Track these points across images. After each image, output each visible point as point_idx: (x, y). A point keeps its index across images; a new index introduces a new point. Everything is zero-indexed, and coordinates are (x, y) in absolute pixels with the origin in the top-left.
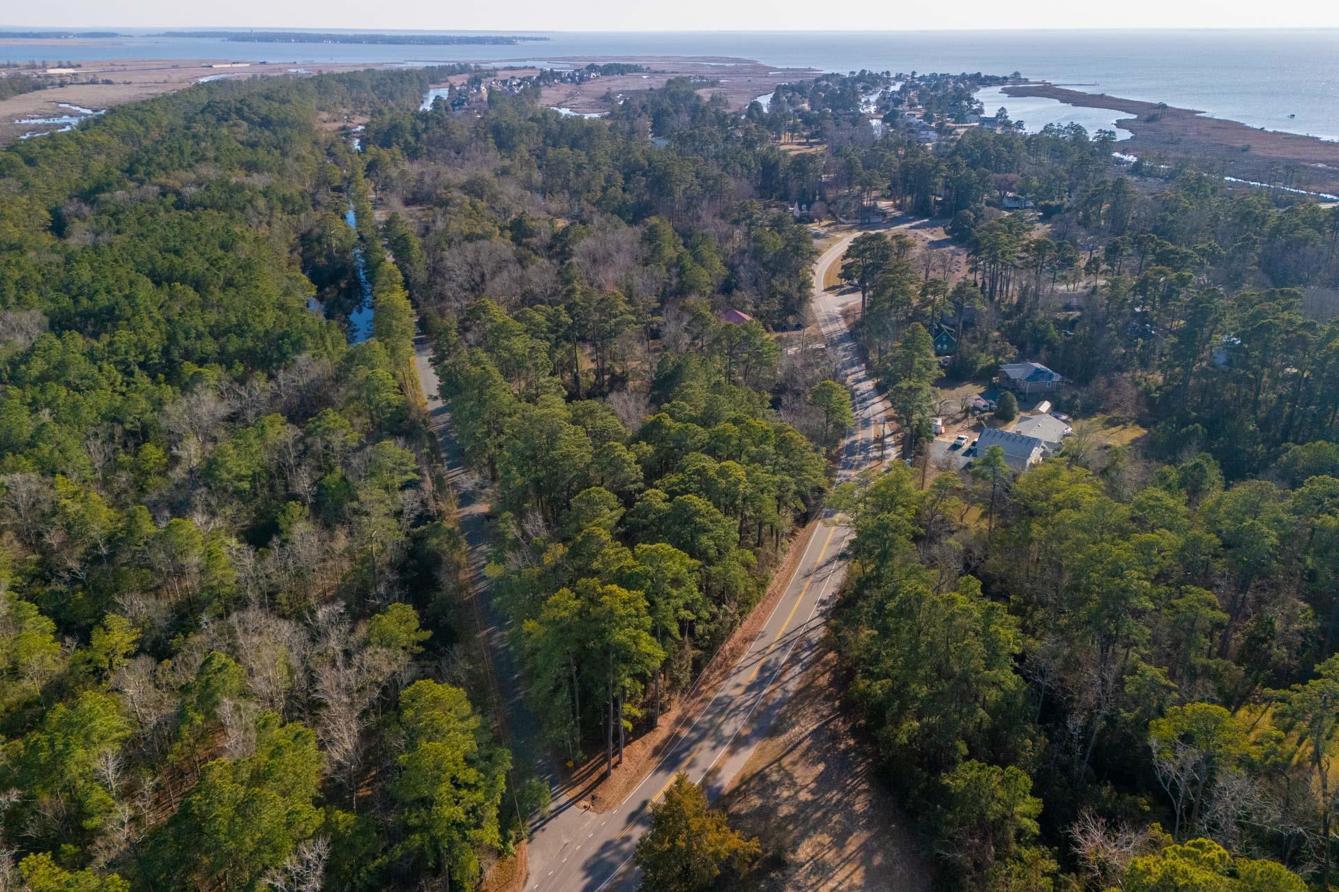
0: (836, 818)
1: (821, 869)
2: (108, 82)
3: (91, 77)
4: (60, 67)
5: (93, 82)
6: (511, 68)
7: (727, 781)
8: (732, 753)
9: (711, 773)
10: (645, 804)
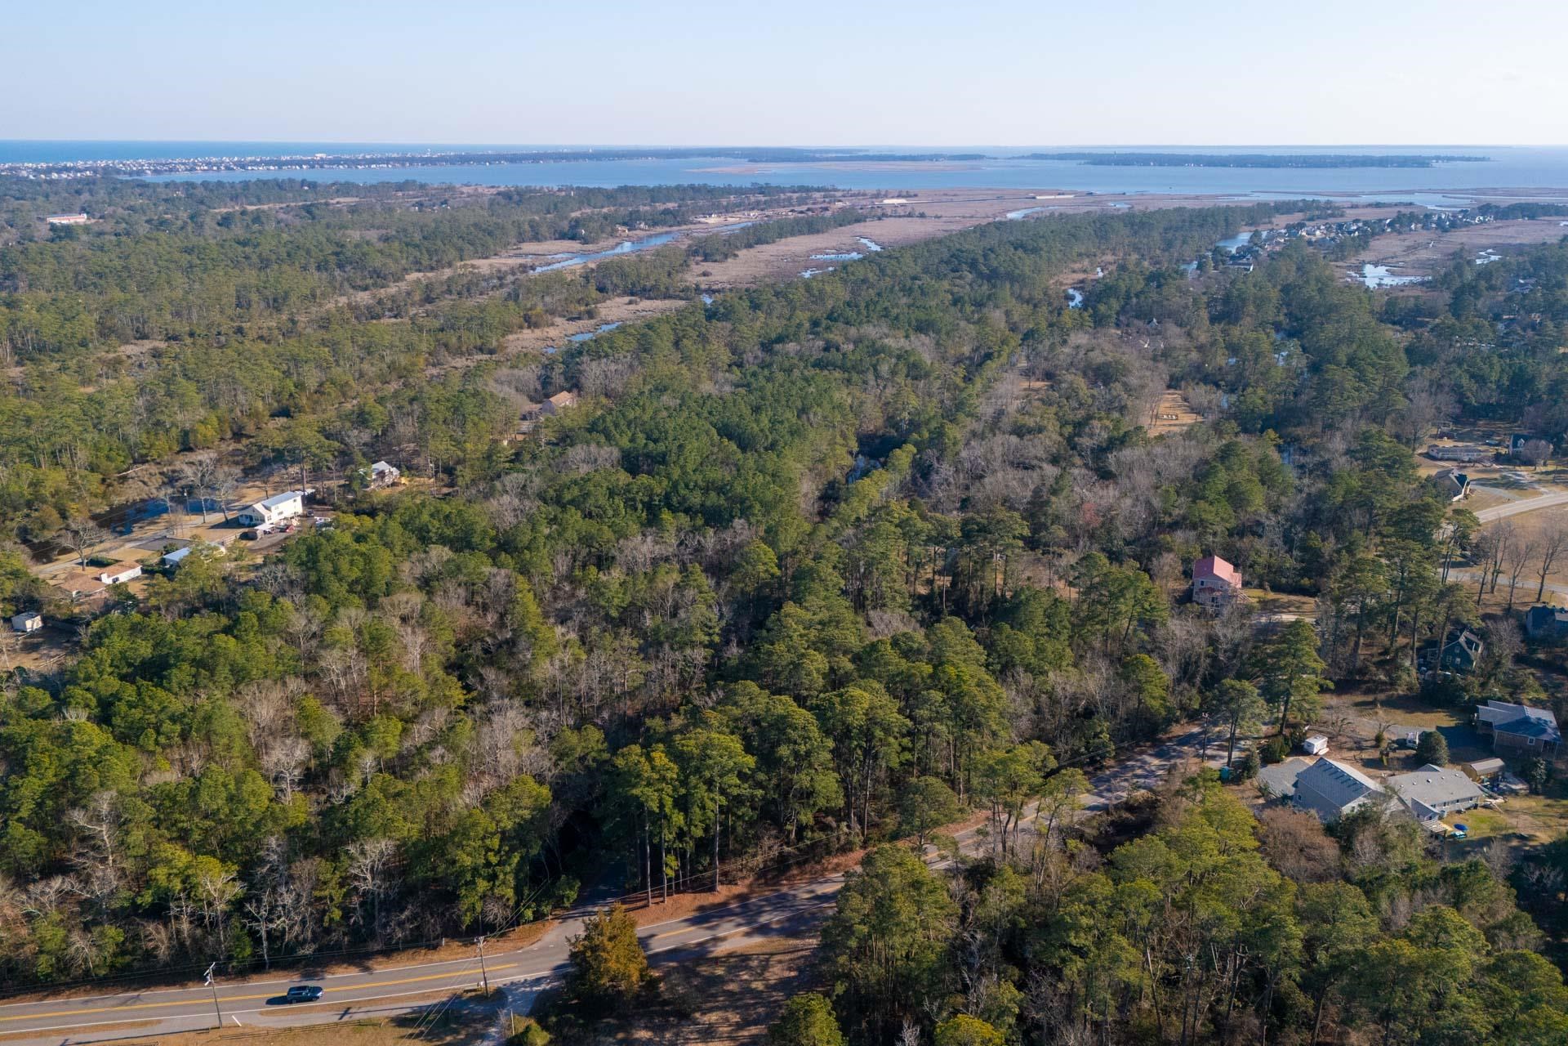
0: (761, 1010)
1: (708, 1033)
2: (922, 216)
3: (909, 210)
4: (899, 196)
5: (910, 215)
6: (1378, 205)
7: (721, 950)
8: (748, 934)
9: (716, 940)
10: (652, 936)
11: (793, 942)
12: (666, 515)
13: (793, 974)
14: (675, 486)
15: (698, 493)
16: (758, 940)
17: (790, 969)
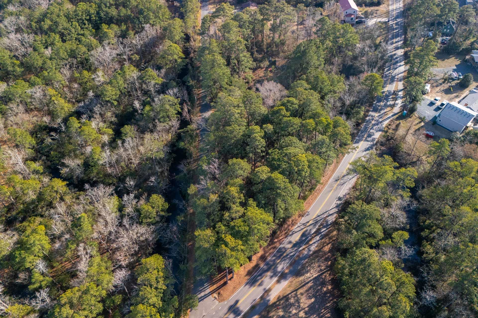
7: (272, 297)
8: (278, 282)
9: (267, 291)
10: (237, 302)
11: (301, 278)
12: (104, 27)
13: (313, 300)
14: (99, 7)
15: (113, 9)
16: (284, 284)
17: (310, 298)
